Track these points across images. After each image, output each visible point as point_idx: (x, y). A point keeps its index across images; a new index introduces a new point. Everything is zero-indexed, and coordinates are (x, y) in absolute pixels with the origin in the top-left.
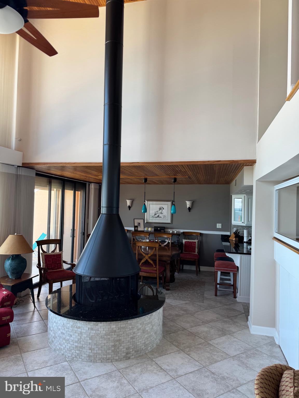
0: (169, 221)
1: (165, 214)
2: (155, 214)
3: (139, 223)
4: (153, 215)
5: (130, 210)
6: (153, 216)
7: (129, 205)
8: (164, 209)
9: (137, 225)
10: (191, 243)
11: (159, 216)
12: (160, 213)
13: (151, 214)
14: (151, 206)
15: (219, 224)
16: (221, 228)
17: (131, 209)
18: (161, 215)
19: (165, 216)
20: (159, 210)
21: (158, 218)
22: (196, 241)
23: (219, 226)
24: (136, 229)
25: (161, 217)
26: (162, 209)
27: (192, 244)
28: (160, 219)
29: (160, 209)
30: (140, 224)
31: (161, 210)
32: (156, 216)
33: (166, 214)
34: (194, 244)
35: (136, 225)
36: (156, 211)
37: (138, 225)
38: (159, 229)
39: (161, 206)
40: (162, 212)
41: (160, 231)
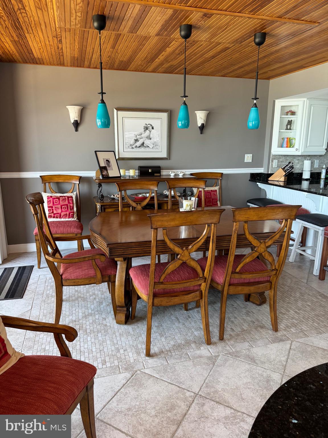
0: (164, 155)
1: (155, 140)
2: (136, 140)
3: (107, 160)
4: (132, 141)
5: (77, 130)
6: (131, 145)
7: (76, 119)
8: (154, 128)
9: (104, 166)
10: (209, 193)
11: (143, 143)
12: (147, 138)
13: (126, 141)
14: (126, 121)
15: (249, 155)
16: (251, 161)
17: (80, 128)
18: (147, 142)
19: (155, 145)
20: (143, 130)
21: (142, 149)
22: (217, 188)
23: (248, 158)
24: (105, 173)
25: (149, 147)
26: (151, 128)
27: (211, 194)
28: (147, 149)
29: (146, 128)
30: (109, 162)
31: (148, 131)
32: (138, 144)
33: (158, 139)
34: (215, 194)
35: (103, 164)
36: (136, 133)
37: (106, 165)
38: (150, 171)
39: (148, 122)
40: (151, 136)
41: (152, 174)
